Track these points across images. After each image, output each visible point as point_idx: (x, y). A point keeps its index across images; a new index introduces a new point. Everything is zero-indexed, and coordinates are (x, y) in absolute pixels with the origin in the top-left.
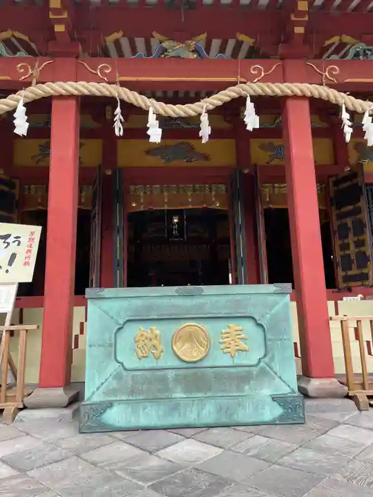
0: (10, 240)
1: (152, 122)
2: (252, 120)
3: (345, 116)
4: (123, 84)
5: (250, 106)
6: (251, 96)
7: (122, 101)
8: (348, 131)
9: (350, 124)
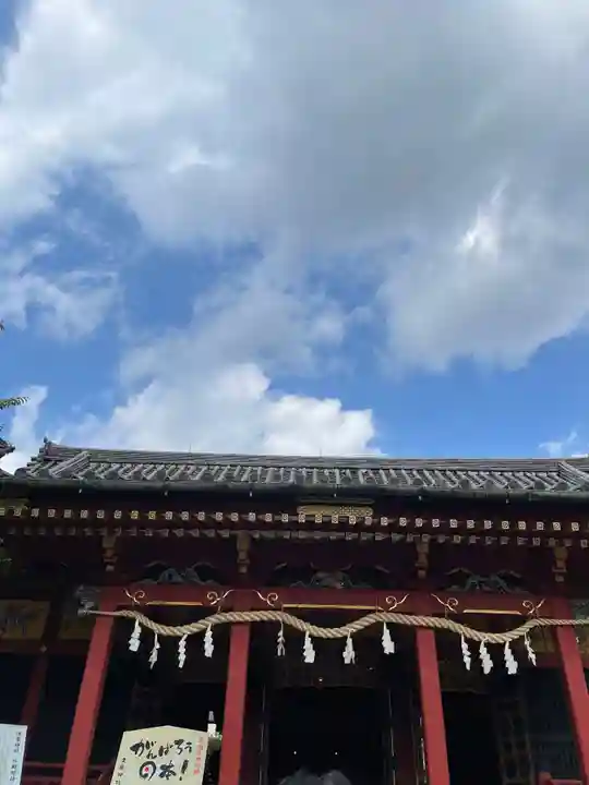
0: (183, 746)
1: (308, 645)
2: (389, 646)
3: (464, 646)
4: (287, 610)
5: (386, 632)
6: (387, 624)
7: (286, 625)
8: (467, 660)
9: (469, 653)
